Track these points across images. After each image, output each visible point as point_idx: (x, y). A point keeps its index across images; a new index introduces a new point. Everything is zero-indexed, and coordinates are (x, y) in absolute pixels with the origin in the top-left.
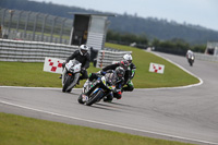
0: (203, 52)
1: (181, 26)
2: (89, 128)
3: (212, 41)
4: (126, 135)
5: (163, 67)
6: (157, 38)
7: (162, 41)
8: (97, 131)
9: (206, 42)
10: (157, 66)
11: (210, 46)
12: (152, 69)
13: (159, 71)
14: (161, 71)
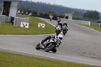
0: (63, 18)
1: (53, 6)
2: (10, 53)
3: (67, 13)
4: (28, 56)
5: (44, 25)
6: (41, 12)
7: (44, 13)
8: (14, 54)
9: (64, 13)
10: (41, 24)
11: (66, 15)
12: (39, 26)
13: (42, 27)
14: (44, 27)
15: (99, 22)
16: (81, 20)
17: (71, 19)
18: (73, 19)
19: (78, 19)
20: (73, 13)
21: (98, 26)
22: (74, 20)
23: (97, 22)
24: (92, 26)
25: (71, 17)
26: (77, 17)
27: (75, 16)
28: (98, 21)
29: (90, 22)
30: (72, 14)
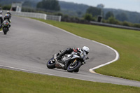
15: (59, 15)
16: (33, 12)
17: (20, 12)
18: (22, 10)
19: (29, 11)
20: (23, 2)
21: (58, 20)
22: (24, 13)
23: (56, 15)
24: (49, 20)
25: (20, 9)
26: (28, 7)
27: (25, 7)
28: (58, 13)
29: (46, 15)
30: (21, 5)
